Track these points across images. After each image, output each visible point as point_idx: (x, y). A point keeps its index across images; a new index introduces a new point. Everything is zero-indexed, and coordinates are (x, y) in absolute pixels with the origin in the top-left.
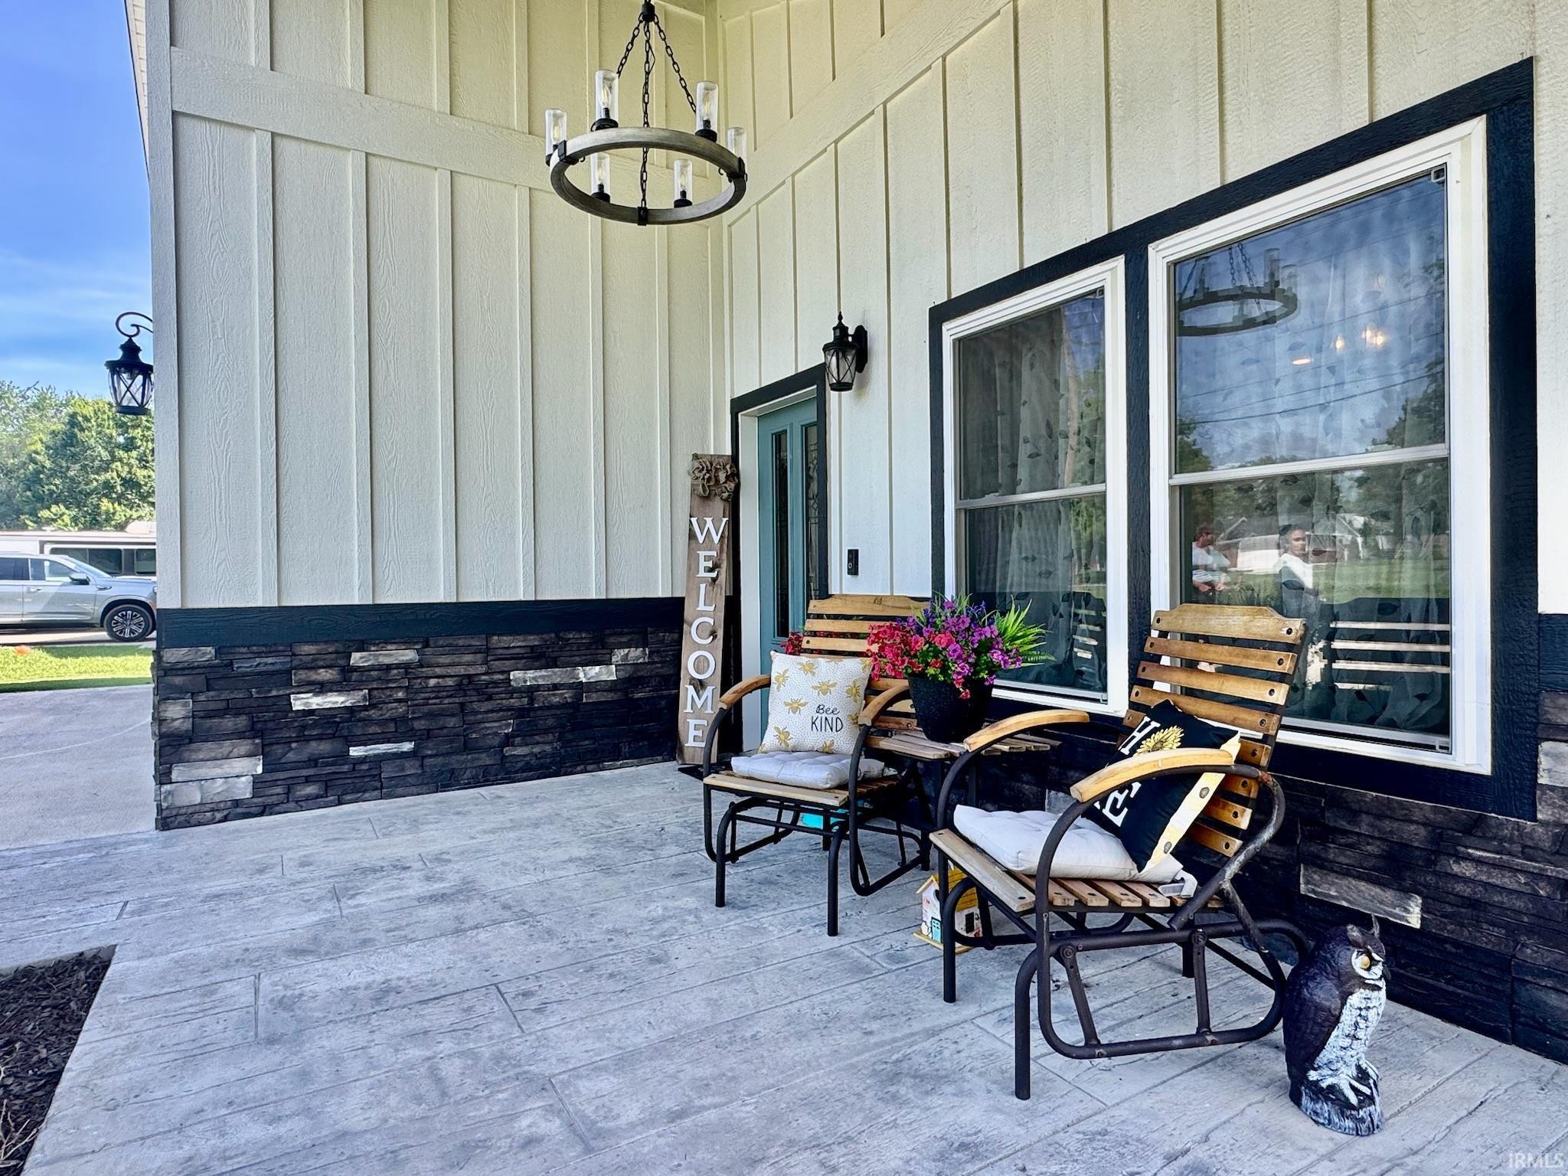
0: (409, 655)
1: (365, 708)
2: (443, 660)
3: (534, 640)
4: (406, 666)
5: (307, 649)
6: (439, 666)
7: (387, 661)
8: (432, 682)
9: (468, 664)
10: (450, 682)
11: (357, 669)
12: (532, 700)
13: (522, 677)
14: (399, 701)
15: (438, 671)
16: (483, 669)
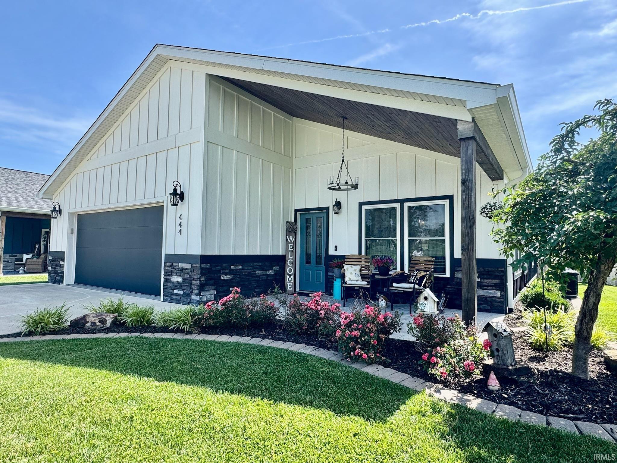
0: (240, 267)
1: (233, 279)
2: (246, 268)
3: (260, 264)
4: (240, 269)
5: (224, 265)
6: (245, 269)
7: (237, 268)
8: (244, 273)
9: (250, 269)
10: (246, 273)
11: (232, 270)
12: (260, 278)
13: (259, 273)
14: (238, 278)
15: (245, 271)
16: (252, 270)
